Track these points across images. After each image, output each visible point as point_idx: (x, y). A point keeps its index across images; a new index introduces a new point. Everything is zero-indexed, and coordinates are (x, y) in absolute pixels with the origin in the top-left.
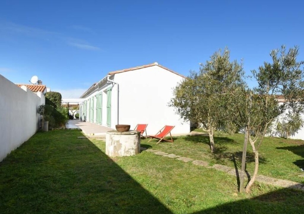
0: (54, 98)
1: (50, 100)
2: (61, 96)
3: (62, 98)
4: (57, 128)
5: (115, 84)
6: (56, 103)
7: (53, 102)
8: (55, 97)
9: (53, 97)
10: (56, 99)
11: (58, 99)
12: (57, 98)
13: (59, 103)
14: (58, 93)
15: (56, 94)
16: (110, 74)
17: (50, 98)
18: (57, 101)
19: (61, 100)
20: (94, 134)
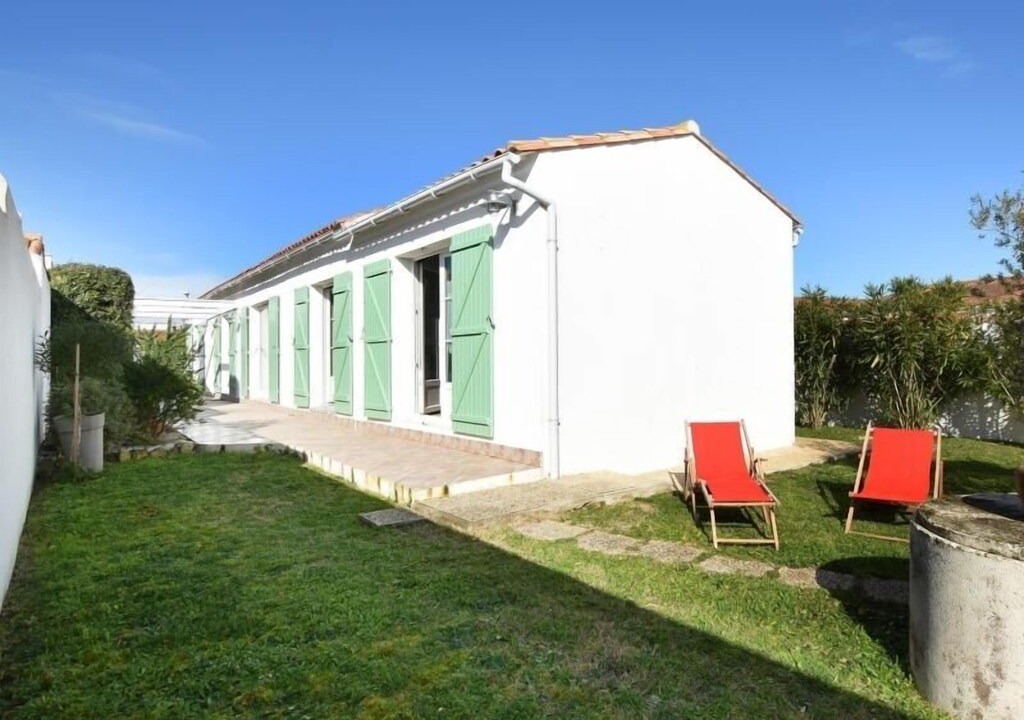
0: (96, 295)
1: (77, 301)
2: (130, 284)
3: (136, 296)
4: (150, 449)
5: (540, 210)
6: (105, 317)
7: (93, 314)
8: (103, 290)
9: (90, 289)
10: (106, 299)
11: (116, 299)
12: (114, 296)
13: (121, 318)
14: (116, 272)
15: (104, 275)
16: (518, 148)
17: (74, 295)
18: (110, 310)
19: (130, 306)
20: (446, 490)
